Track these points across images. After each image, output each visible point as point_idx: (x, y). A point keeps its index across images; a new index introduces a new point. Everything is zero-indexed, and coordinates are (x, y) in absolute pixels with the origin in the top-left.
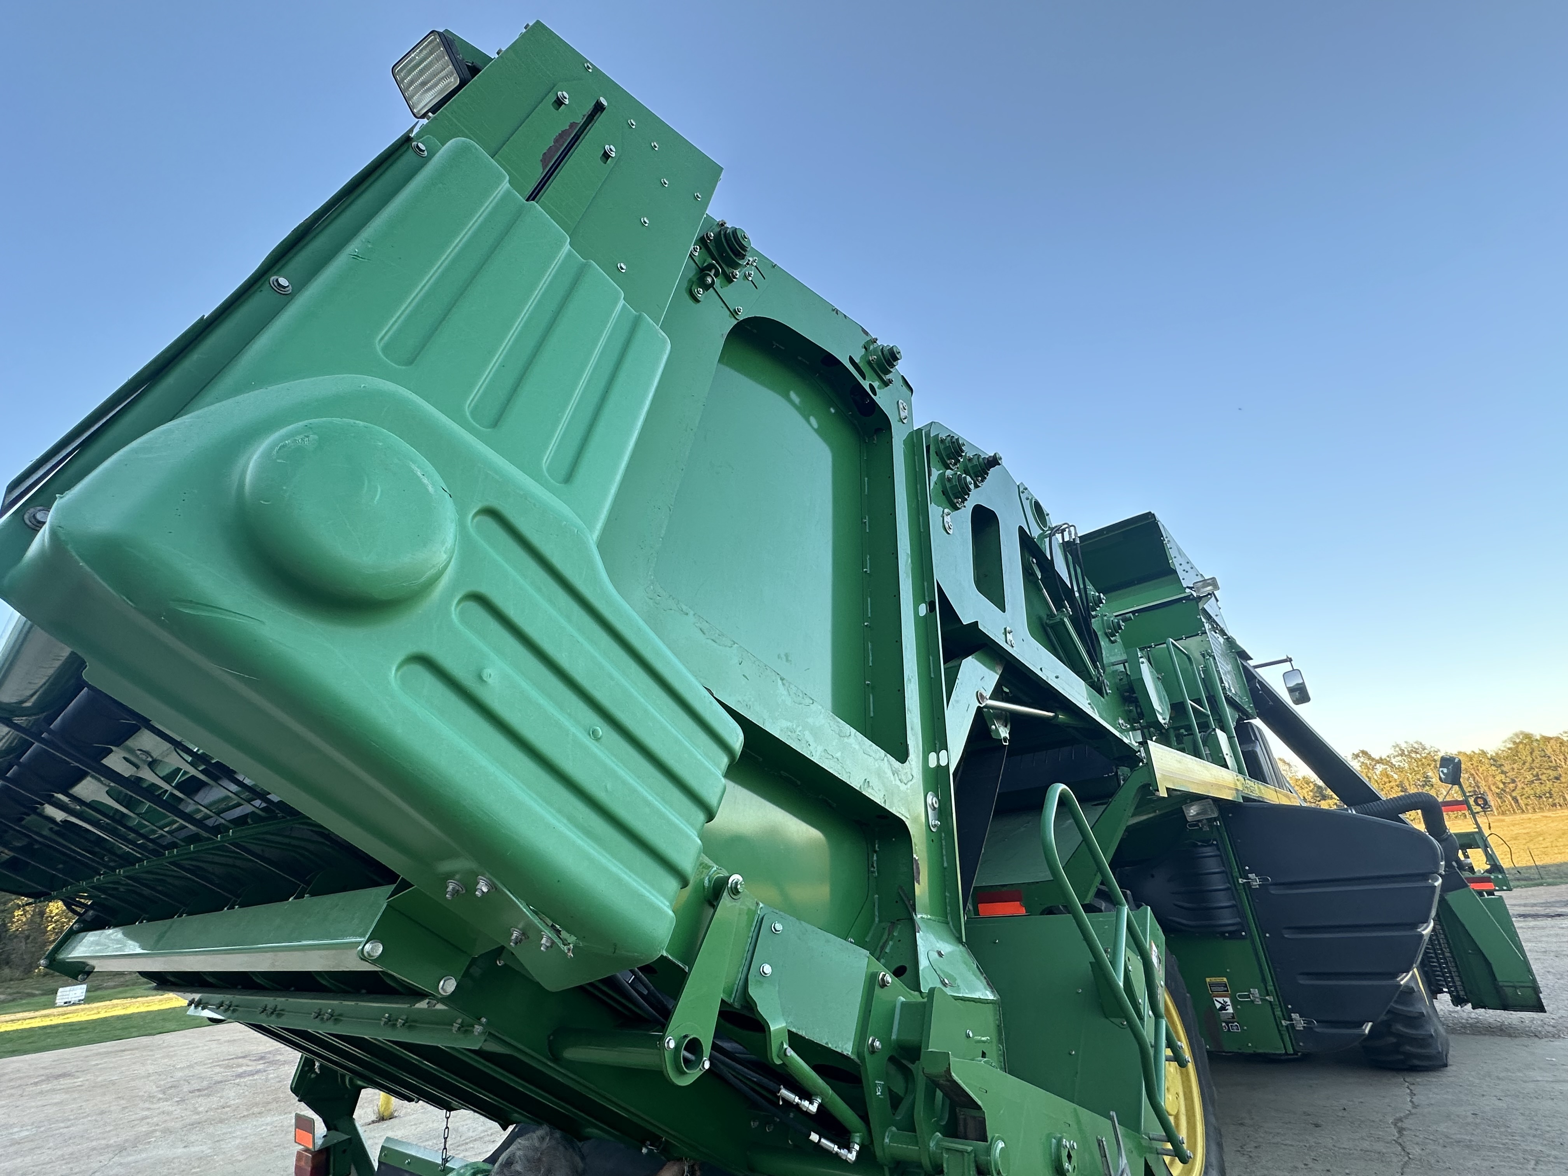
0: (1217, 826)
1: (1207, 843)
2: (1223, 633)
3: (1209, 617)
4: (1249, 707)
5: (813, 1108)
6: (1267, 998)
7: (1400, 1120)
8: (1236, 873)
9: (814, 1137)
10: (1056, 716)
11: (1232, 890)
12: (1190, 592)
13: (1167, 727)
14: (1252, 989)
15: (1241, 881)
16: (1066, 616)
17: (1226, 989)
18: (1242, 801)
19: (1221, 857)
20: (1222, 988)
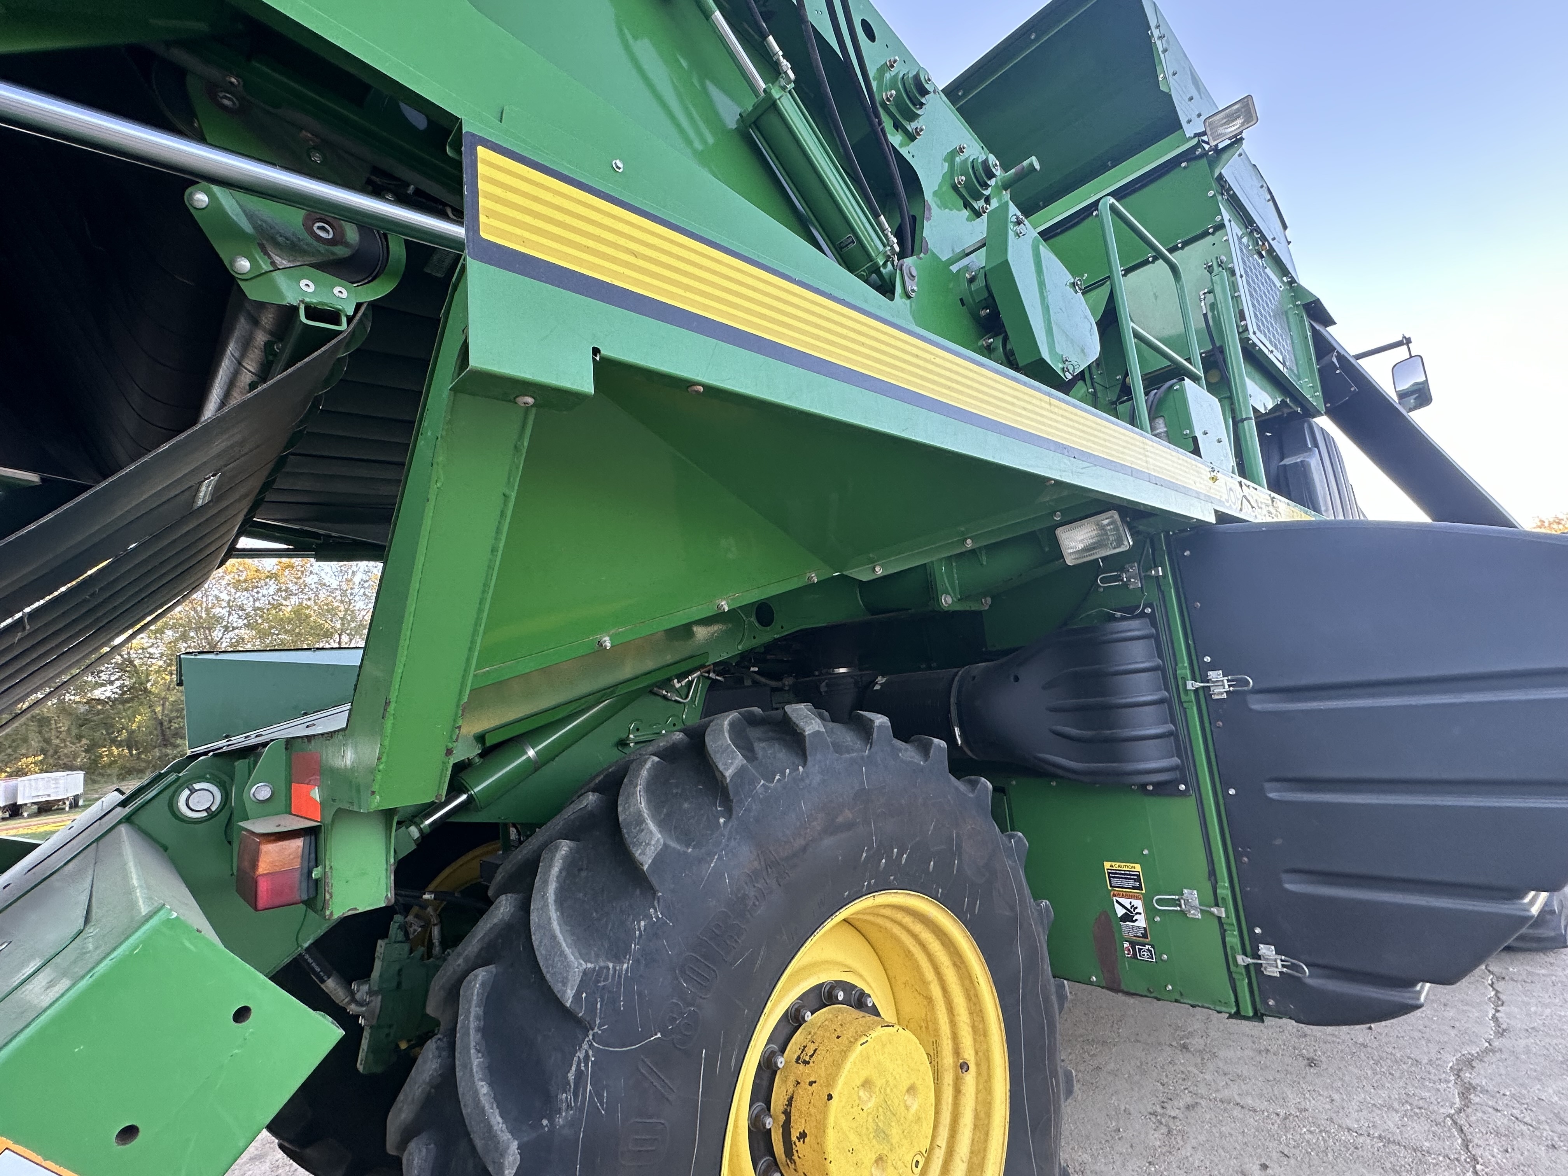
0: (1157, 577)
1: (1131, 612)
4: (1312, 395)
7: (1469, 1063)
8: (1184, 669)
11: (1172, 703)
12: (1196, 140)
13: (1070, 377)
14: (1185, 891)
15: (1191, 685)
16: (784, 88)
17: (1137, 884)
18: (1212, 519)
19: (1157, 638)
20: (1131, 883)
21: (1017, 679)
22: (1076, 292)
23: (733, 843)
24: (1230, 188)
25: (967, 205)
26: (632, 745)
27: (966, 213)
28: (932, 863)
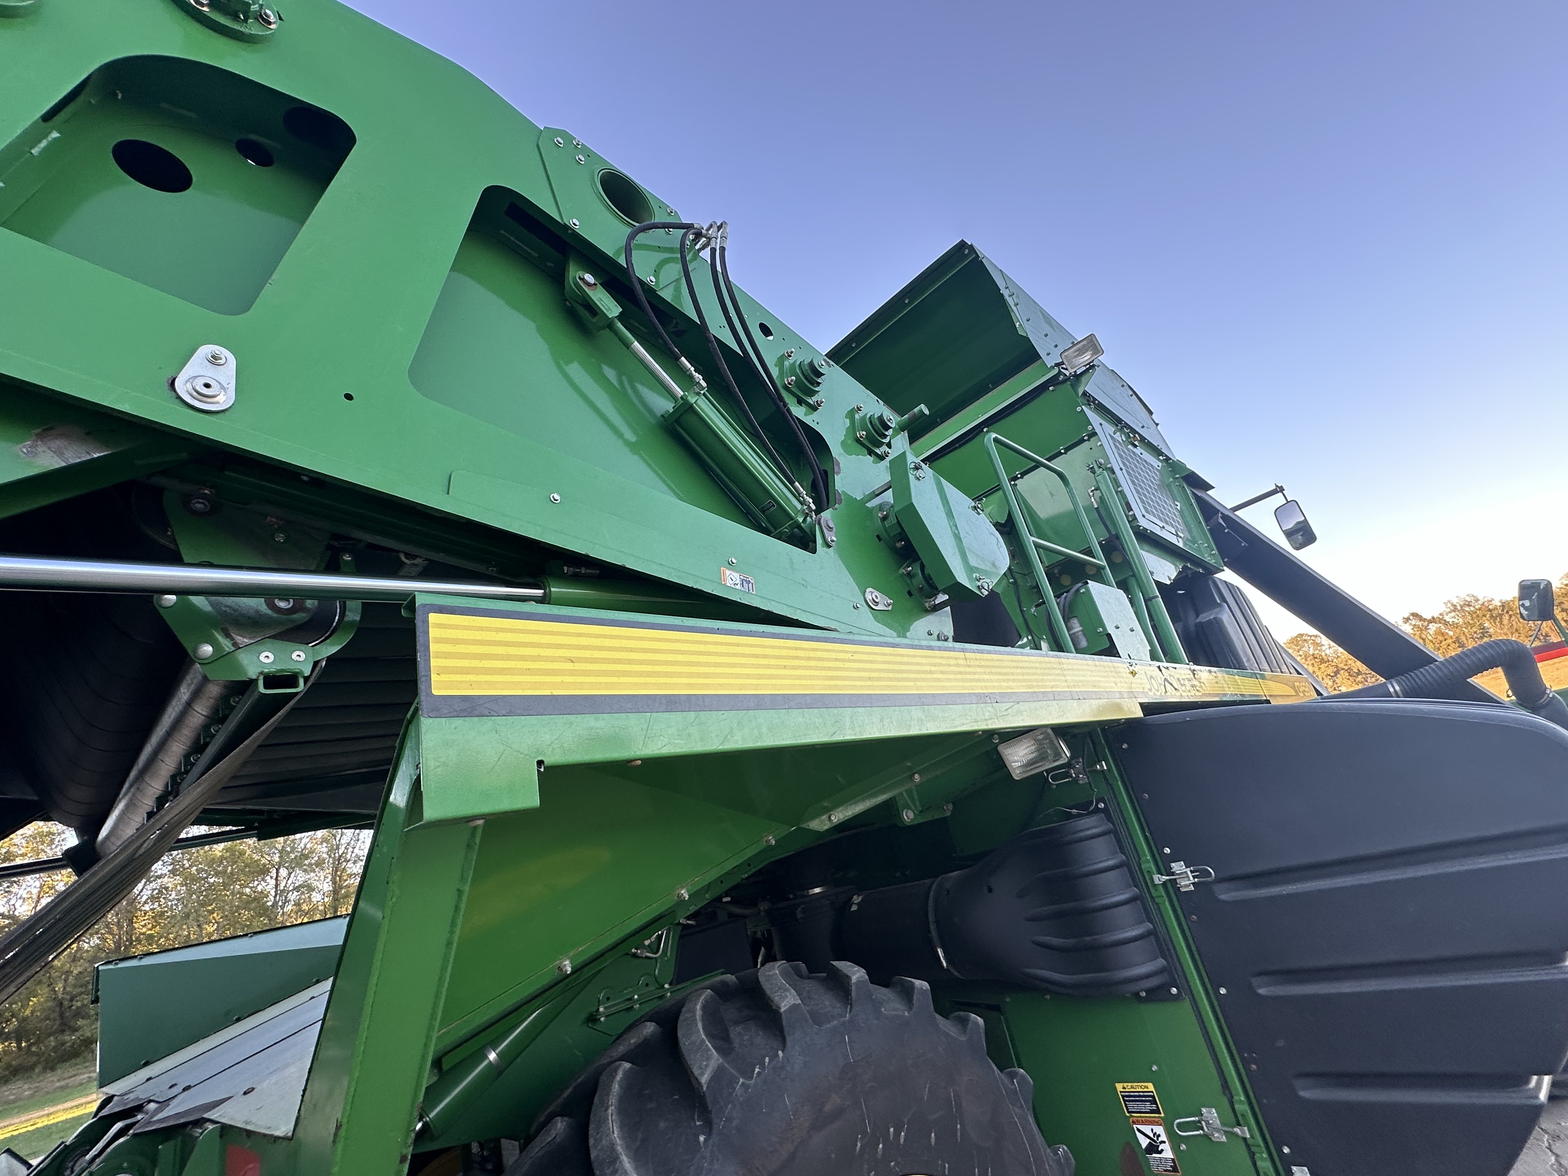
0: (1103, 771)
1: (1086, 808)
2: (1156, 451)
3: (1101, 409)
4: (1209, 554)
6: (1237, 1130)
8: (1148, 864)
11: (1144, 900)
12: (1056, 370)
13: (986, 593)
14: (1204, 1110)
15: (1159, 879)
16: (698, 394)
17: (1154, 1107)
18: (1139, 714)
19: (1114, 832)
20: (1148, 1106)
21: (990, 890)
22: (979, 514)
23: (716, 1166)
24: (1095, 399)
25: (871, 453)
26: (602, 1019)
27: (870, 459)
28: (933, 1135)
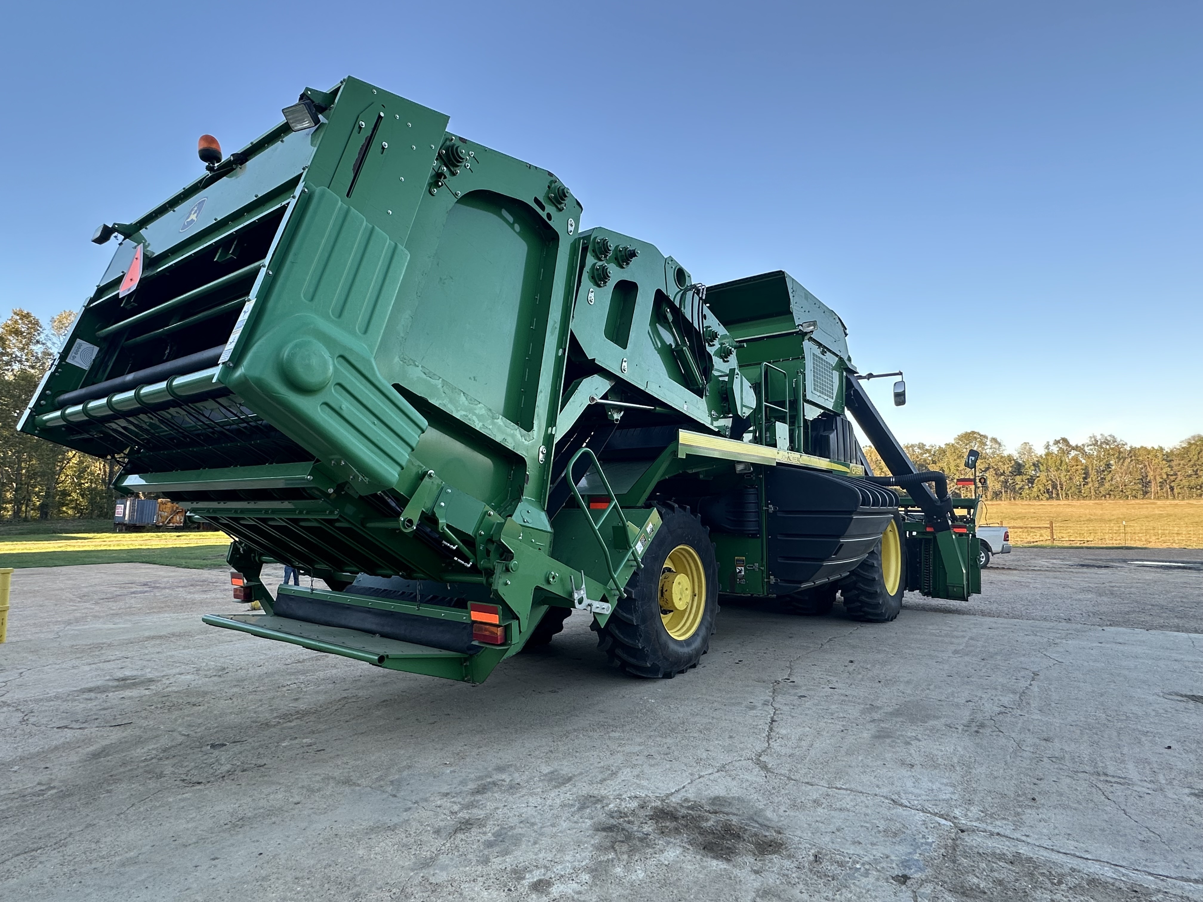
0: (760, 477)
1: (752, 486)
2: (836, 355)
4: (840, 406)
5: (455, 548)
6: (761, 568)
7: (836, 637)
8: (763, 504)
9: (456, 558)
10: (655, 409)
11: (758, 513)
12: (798, 329)
13: (745, 416)
14: (755, 564)
15: (764, 508)
16: (686, 346)
18: (775, 465)
19: (757, 494)
20: (742, 562)
22: (751, 389)
24: (811, 338)
28: (695, 542)
